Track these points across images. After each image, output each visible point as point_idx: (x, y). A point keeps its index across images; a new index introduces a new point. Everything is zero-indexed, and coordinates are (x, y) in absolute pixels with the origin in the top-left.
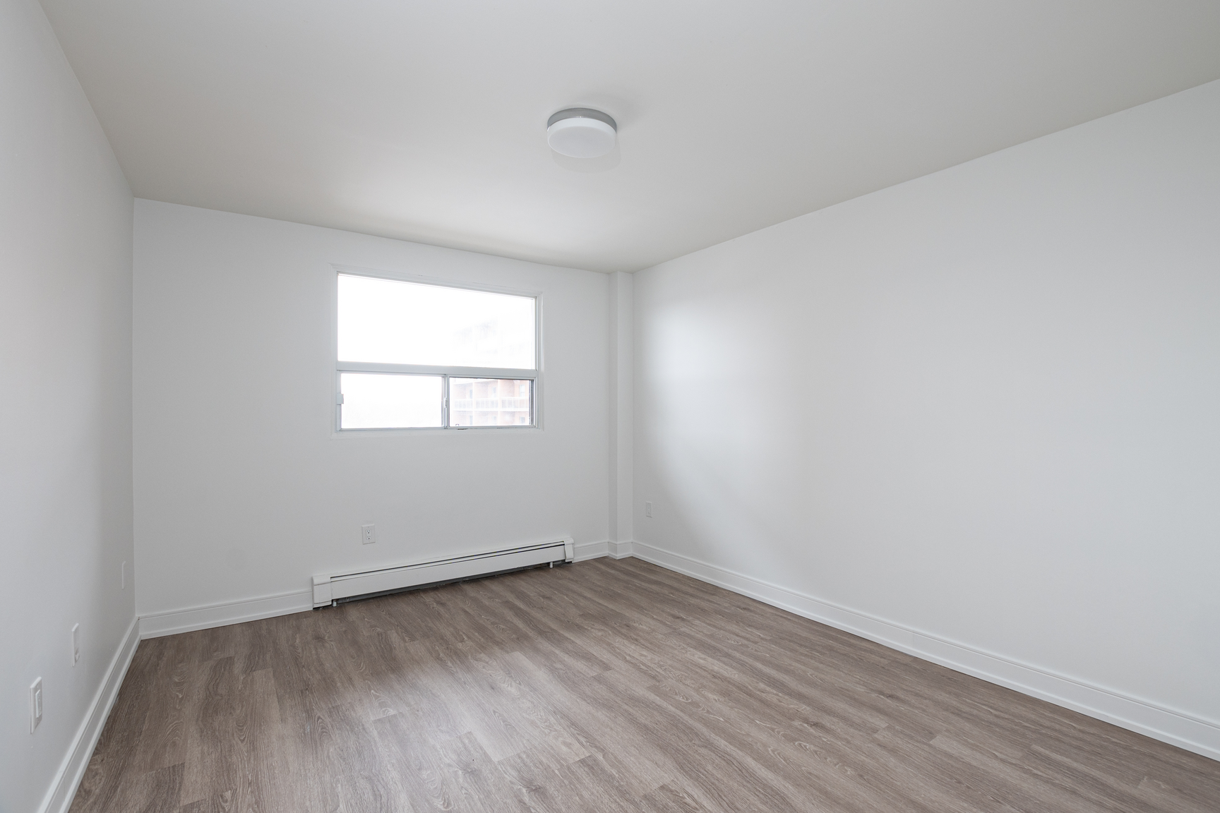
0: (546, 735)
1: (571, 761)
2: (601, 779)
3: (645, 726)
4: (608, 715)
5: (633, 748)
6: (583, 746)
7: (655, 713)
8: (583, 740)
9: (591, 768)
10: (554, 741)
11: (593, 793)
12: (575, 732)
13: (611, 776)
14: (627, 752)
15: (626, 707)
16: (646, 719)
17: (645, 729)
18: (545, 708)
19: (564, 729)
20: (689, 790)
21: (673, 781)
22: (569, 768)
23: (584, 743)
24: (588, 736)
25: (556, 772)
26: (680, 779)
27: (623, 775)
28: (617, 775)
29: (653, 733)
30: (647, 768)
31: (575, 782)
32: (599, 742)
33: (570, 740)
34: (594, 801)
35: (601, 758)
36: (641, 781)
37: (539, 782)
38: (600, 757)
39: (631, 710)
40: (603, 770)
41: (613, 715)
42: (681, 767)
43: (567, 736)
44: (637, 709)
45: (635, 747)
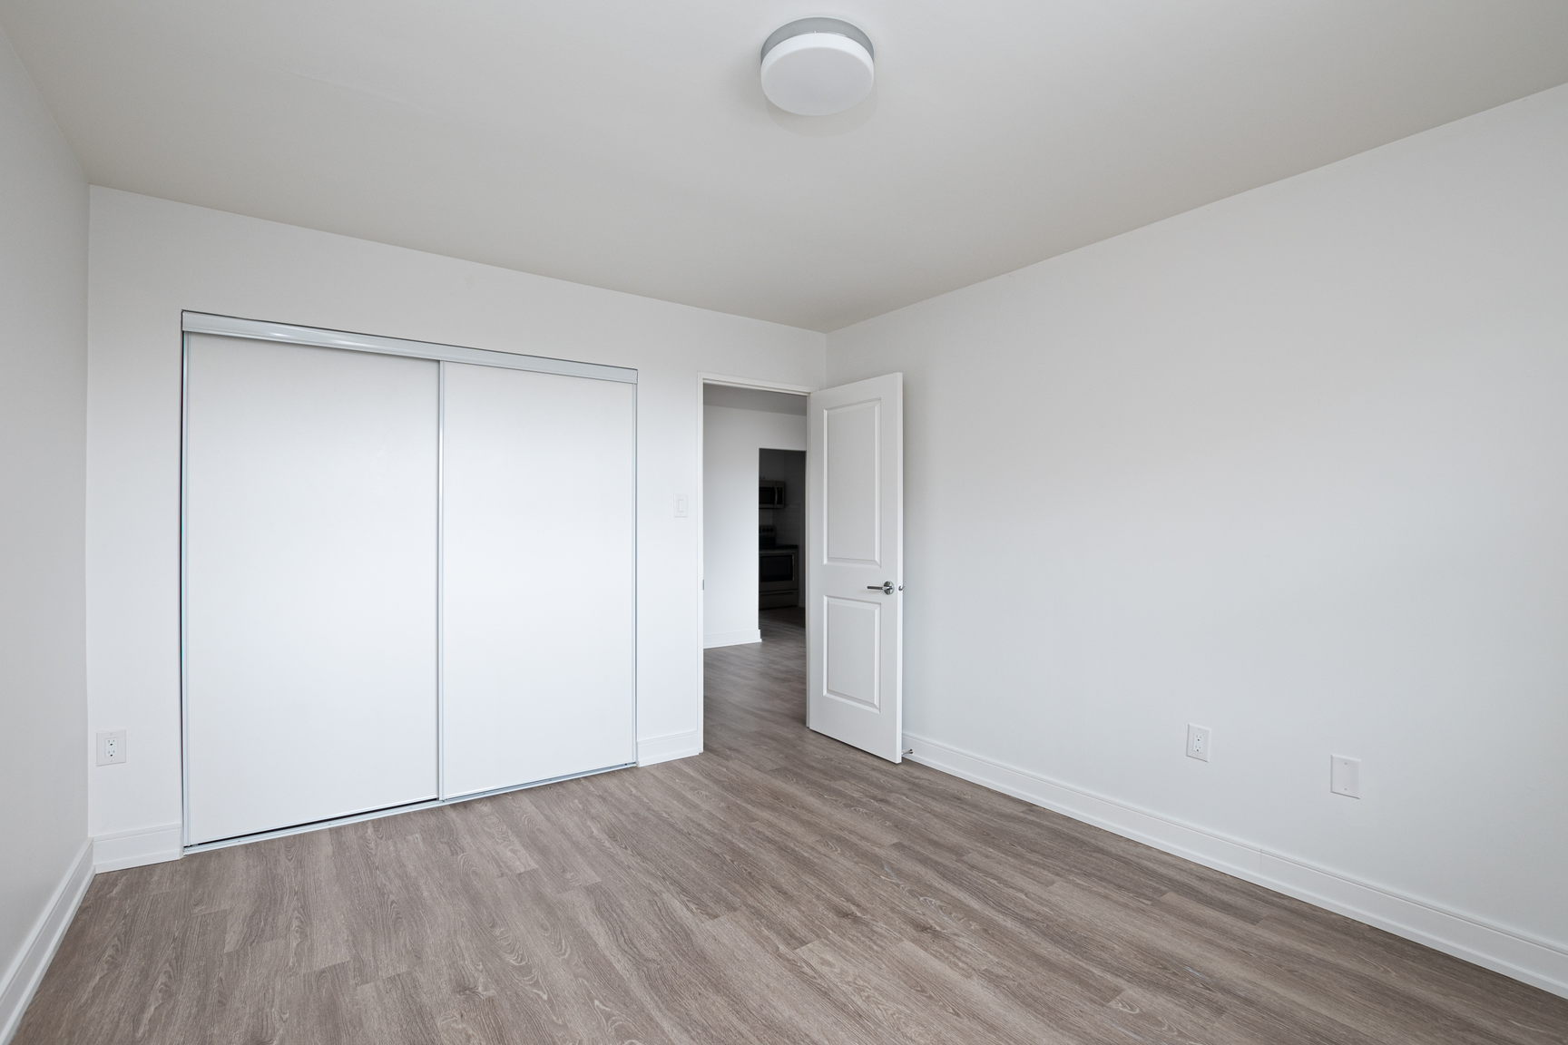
0: (860, 977)
1: (817, 942)
2: (780, 925)
3: (718, 991)
4: (773, 1011)
5: (741, 959)
6: (805, 962)
7: (696, 1015)
8: (806, 969)
9: (792, 936)
10: (844, 967)
11: (788, 913)
12: (819, 981)
13: (769, 927)
14: (749, 953)
15: (743, 1028)
16: (714, 1004)
17: (719, 985)
18: (880, 1026)
19: (837, 987)
20: (689, 914)
21: (703, 923)
22: (818, 936)
23: (804, 965)
24: (800, 974)
25: (831, 932)
26: (694, 925)
27: (756, 930)
28: (763, 928)
29: (710, 980)
30: (727, 935)
31: (807, 922)
32: (785, 967)
33: (825, 969)
34: (786, 907)
35: (780, 947)
36: (737, 922)
37: (846, 922)
38: (782, 948)
39: (735, 1022)
40: (779, 934)
41: (765, 1012)
42: (688, 936)
43: (830, 974)
44: (725, 1024)
45: (738, 960)
